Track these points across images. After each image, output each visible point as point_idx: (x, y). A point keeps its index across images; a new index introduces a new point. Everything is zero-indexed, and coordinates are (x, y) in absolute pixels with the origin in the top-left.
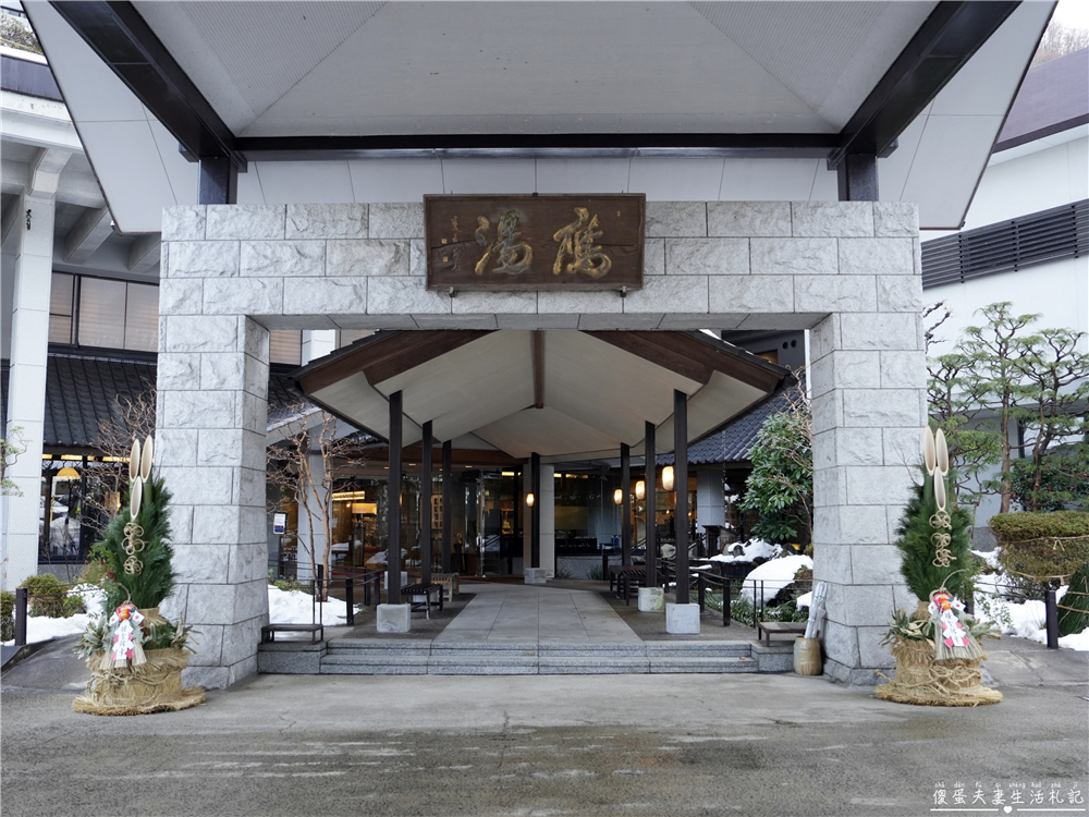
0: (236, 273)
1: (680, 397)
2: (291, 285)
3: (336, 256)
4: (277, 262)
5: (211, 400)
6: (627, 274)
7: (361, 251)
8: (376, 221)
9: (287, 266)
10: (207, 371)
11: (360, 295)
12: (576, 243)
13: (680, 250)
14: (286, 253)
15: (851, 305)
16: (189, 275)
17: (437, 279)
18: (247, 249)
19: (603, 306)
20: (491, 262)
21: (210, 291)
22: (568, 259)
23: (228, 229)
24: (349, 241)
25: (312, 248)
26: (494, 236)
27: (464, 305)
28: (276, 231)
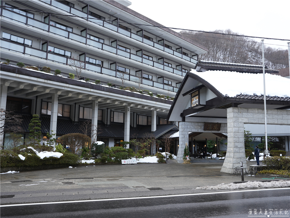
0: (188, 128)
1: (217, 138)
2: (192, 129)
3: (196, 127)
4: (191, 127)
5: (186, 139)
6: (219, 130)
7: (198, 127)
8: (199, 124)
10: (186, 136)
11: (198, 130)
13: (222, 127)
14: (192, 126)
16: (184, 128)
17: (205, 129)
18: (189, 126)
19: (217, 132)
20: (209, 128)
21: (186, 130)
22: (215, 128)
23: (187, 124)
24: (197, 126)
25: (194, 126)
26: (209, 126)
27: (206, 132)
28: (191, 125)
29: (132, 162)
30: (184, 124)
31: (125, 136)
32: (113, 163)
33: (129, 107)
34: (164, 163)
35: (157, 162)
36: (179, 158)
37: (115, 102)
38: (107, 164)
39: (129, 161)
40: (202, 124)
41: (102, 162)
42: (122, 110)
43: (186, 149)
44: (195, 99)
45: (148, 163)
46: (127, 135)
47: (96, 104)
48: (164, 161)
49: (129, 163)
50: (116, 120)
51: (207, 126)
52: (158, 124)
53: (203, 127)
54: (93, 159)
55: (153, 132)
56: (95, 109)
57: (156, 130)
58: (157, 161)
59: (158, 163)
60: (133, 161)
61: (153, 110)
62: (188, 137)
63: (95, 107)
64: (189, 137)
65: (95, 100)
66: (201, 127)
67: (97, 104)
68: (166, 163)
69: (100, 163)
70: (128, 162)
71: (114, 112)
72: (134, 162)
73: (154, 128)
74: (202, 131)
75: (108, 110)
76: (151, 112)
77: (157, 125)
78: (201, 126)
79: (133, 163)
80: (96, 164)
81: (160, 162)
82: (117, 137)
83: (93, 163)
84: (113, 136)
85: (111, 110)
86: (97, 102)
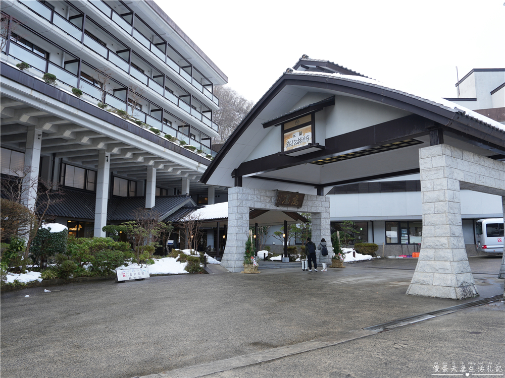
0: (248, 200)
2: (256, 203)
3: (262, 199)
4: (254, 198)
5: (245, 222)
6: (300, 206)
7: (266, 198)
8: (267, 193)
9: (255, 199)
10: (244, 217)
11: (266, 206)
12: (295, 200)
14: (255, 197)
15: (323, 212)
16: (241, 200)
17: (277, 205)
18: (249, 196)
20: (284, 202)
22: (294, 202)
23: (247, 192)
24: (264, 196)
25: (259, 197)
26: (286, 198)
27: (279, 208)
28: (254, 193)
29: (139, 274)
30: (241, 192)
31: (96, 215)
32: (88, 278)
33: (108, 154)
34: (200, 273)
35: (186, 272)
36: (233, 262)
37: (82, 138)
38: (74, 282)
39: (133, 273)
40: (273, 194)
41: (61, 277)
42: (83, 163)
43: (250, 243)
44: (298, 133)
45: (168, 275)
46: (103, 212)
47: (36, 137)
48: (200, 268)
49: (133, 278)
50: (69, 183)
51: (282, 198)
52: (159, 195)
53: (273, 200)
54: (35, 270)
55: (150, 209)
56: (34, 147)
57: (155, 207)
58: (185, 269)
59: (188, 274)
60: (141, 273)
61: (151, 166)
62: (248, 219)
63: (35, 143)
64: (250, 218)
65: (34, 126)
66: (271, 200)
67: (39, 135)
68: (206, 273)
69: (57, 281)
70: (131, 274)
71: (65, 164)
72: (143, 273)
73: (151, 202)
74: (273, 207)
75: (54, 158)
76: (145, 170)
77: (156, 197)
78: (270, 197)
79: (143, 277)
80: (47, 283)
81: (193, 270)
82: (76, 218)
83: (36, 281)
84: (67, 215)
85: (62, 159)
86: (38, 131)
